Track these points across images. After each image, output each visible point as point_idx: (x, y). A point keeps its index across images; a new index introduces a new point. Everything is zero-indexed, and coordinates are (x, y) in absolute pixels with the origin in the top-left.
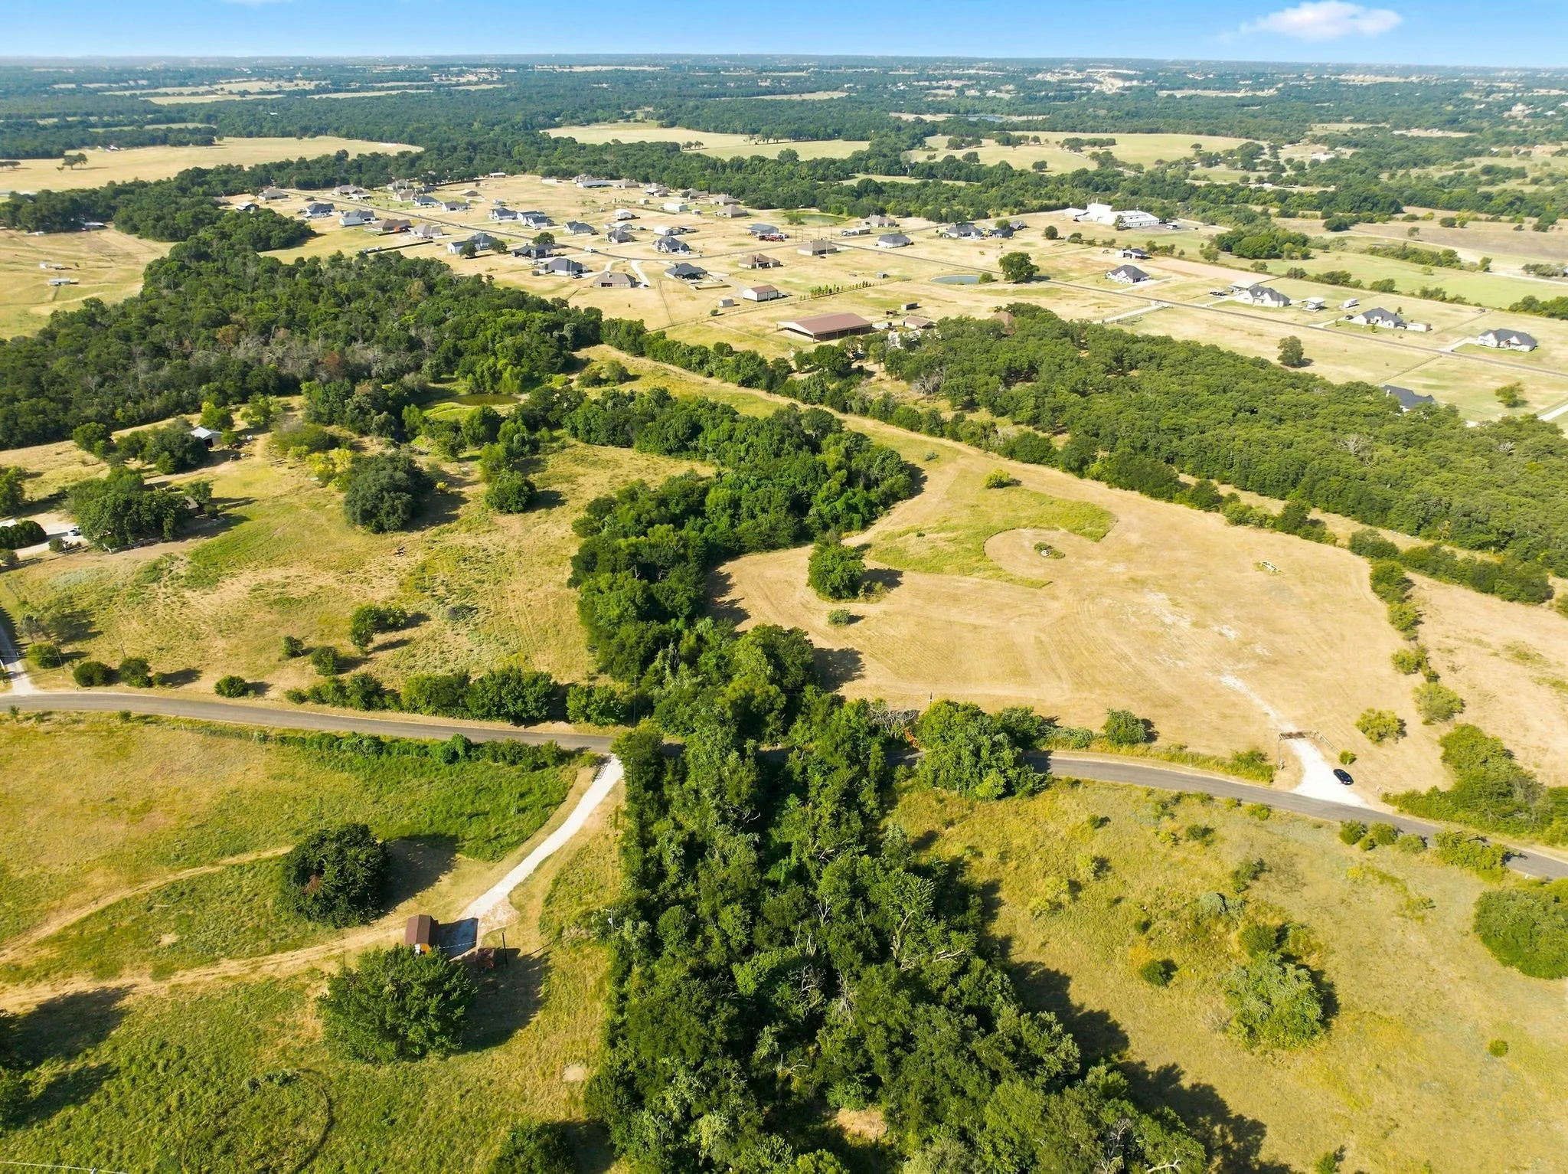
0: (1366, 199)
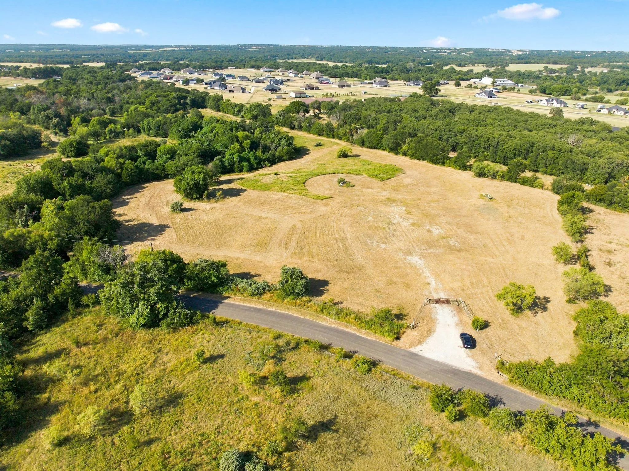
0: (623, 81)
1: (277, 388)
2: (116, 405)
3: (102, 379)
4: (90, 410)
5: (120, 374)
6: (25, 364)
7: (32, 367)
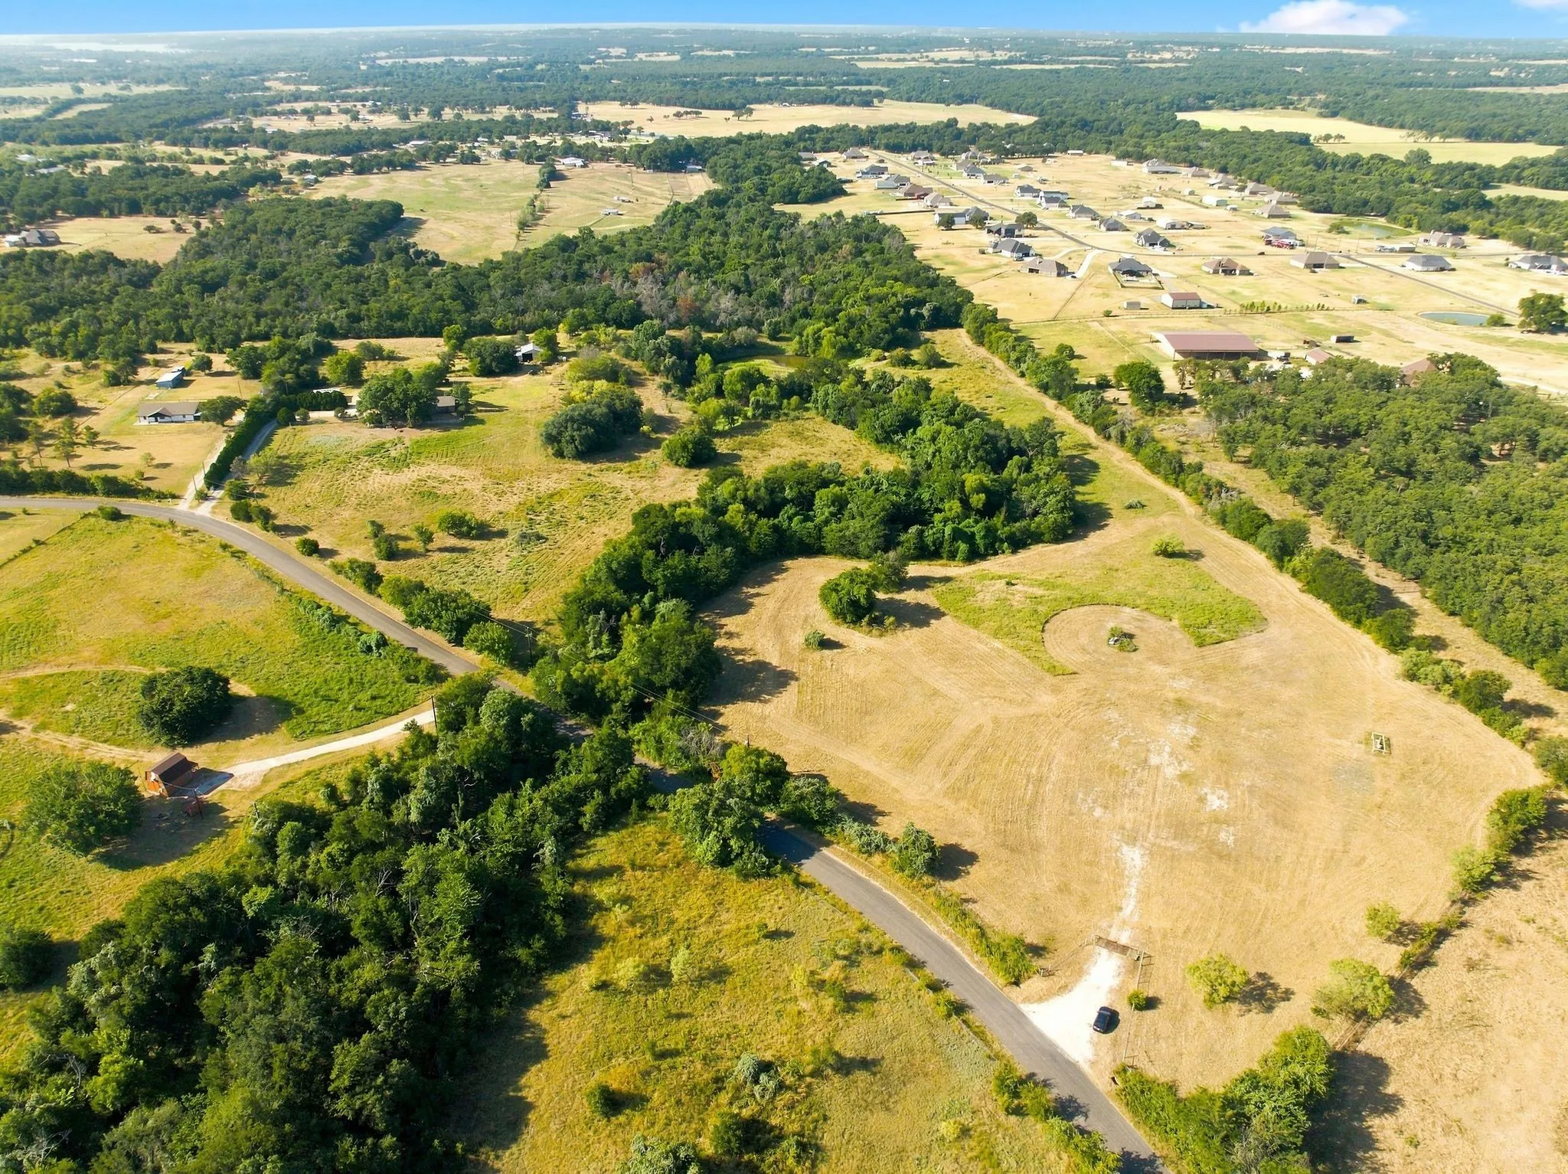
1: (831, 1001)
2: (658, 961)
3: (649, 921)
4: (630, 962)
5: (672, 922)
6: (577, 875)
7: (581, 882)
